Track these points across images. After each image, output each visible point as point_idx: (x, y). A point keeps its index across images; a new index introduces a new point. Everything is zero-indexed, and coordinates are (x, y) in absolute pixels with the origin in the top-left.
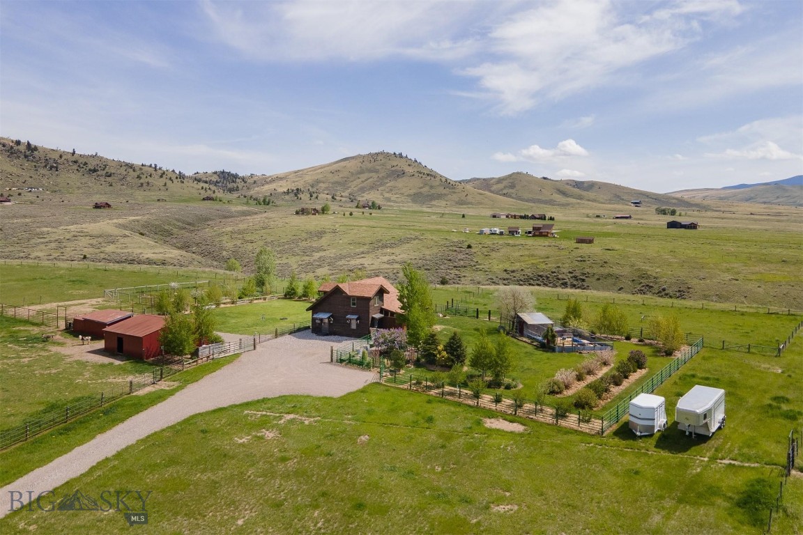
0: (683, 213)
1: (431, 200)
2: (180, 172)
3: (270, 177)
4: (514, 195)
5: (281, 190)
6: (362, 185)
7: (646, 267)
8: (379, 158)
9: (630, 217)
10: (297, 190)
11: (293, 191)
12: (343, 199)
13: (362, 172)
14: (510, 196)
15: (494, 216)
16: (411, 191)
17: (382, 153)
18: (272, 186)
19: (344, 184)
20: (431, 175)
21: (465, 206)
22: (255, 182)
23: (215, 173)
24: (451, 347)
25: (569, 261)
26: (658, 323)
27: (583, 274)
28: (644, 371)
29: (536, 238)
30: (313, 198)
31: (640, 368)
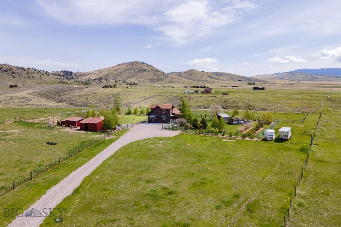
0: (258, 84)
1: (158, 81)
2: (46, 71)
3: (87, 73)
4: (191, 79)
5: (93, 78)
6: (128, 75)
7: (250, 103)
8: (135, 64)
9: (238, 86)
10: (100, 78)
11: (98, 78)
12: (120, 82)
13: (127, 70)
14: (190, 79)
15: (185, 87)
16: (149, 78)
17: (136, 62)
18: (89, 77)
19: (120, 75)
20: (157, 71)
21: (172, 83)
22: (80, 75)
23: (62, 71)
24: (203, 122)
25: (221, 102)
26: (264, 115)
27: (227, 106)
28: (263, 128)
29: (206, 94)
30: (107, 81)
31: (262, 127)
